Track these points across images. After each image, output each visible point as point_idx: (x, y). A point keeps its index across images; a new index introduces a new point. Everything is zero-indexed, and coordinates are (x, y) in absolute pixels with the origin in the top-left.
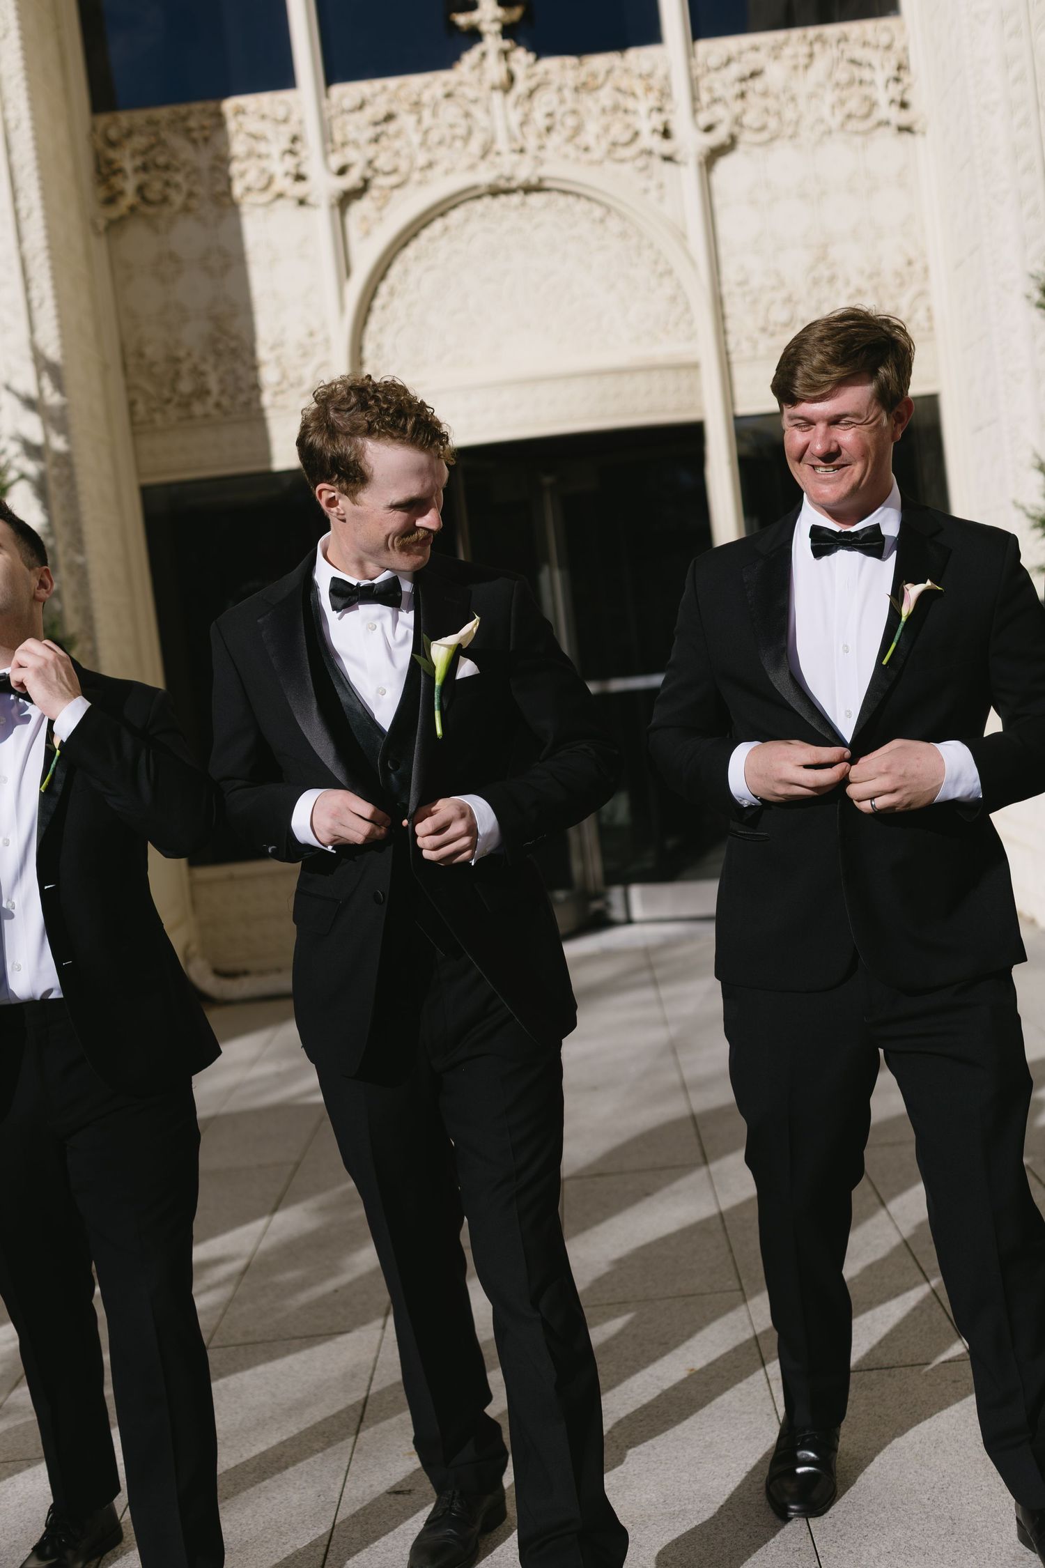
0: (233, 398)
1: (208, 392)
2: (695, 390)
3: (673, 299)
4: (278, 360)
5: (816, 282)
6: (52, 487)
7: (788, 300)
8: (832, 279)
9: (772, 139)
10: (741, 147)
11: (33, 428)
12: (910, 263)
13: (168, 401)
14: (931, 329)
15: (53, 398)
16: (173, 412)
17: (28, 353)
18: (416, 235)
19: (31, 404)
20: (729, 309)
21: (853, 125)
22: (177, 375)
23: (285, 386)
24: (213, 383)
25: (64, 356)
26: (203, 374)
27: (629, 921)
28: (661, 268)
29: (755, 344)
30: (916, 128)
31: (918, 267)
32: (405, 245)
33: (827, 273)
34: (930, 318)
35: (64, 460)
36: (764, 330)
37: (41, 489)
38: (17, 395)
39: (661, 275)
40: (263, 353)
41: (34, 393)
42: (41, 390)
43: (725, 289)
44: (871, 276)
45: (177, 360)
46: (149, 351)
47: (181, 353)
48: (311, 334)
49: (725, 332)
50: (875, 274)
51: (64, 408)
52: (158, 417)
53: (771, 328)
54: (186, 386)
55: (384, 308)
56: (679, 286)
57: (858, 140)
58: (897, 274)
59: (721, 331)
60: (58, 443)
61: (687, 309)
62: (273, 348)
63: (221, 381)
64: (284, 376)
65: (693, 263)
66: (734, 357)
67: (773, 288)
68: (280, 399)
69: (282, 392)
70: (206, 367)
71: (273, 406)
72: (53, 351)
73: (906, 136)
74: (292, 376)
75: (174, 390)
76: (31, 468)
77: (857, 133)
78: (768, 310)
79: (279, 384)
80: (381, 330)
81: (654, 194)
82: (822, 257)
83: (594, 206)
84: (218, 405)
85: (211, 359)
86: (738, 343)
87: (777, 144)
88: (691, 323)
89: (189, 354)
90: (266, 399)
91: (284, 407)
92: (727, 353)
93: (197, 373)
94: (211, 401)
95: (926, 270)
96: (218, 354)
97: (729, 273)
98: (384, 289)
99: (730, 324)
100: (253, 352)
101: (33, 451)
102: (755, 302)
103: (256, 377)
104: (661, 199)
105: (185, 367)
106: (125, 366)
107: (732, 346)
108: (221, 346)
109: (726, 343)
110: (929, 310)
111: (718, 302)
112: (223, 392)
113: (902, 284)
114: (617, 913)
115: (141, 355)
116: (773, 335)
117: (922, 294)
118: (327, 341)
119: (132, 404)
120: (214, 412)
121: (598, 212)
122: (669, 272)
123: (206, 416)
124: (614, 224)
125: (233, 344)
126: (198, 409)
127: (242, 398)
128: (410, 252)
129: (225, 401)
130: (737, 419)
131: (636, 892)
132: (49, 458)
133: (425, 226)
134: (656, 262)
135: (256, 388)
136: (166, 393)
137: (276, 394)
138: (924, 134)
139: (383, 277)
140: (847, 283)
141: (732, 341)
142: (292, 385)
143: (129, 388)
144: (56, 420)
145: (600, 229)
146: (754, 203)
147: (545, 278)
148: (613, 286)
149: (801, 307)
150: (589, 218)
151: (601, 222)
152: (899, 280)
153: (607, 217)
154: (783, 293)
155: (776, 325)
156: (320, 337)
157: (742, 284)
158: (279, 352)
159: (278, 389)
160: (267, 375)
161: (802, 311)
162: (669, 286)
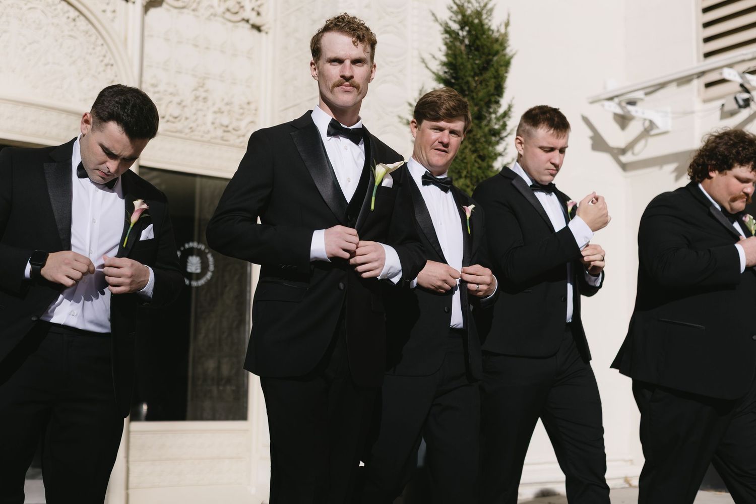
5: (197, 98)
7: (180, 103)
8: (205, 100)
9: (183, 8)
10: (164, 5)
12: (248, 103)
21: (228, 15)
28: (106, 61)
30: (262, 28)
31: (253, 106)
33: (203, 95)
44: (227, 104)
53: (167, 117)
57: (230, 25)
58: (241, 107)
67: (172, 94)
73: (255, 32)
77: (230, 21)
78: (167, 106)
81: (109, 14)
82: (202, 85)
83: (70, 8)
87: (185, 11)
104: (113, 20)
113: (242, 114)
121: (73, 13)
124: (82, 24)
134: (105, 56)
138: (267, 33)
140: (214, 104)
145: (73, 24)
146: (167, 40)
147: (30, 44)
148: (74, 62)
149: (186, 109)
150: (67, 15)
151: (74, 20)
152: (241, 111)
153: (77, 19)
154: (176, 99)
155: (171, 115)
157: (153, 86)
161: (187, 113)
162: (110, 74)
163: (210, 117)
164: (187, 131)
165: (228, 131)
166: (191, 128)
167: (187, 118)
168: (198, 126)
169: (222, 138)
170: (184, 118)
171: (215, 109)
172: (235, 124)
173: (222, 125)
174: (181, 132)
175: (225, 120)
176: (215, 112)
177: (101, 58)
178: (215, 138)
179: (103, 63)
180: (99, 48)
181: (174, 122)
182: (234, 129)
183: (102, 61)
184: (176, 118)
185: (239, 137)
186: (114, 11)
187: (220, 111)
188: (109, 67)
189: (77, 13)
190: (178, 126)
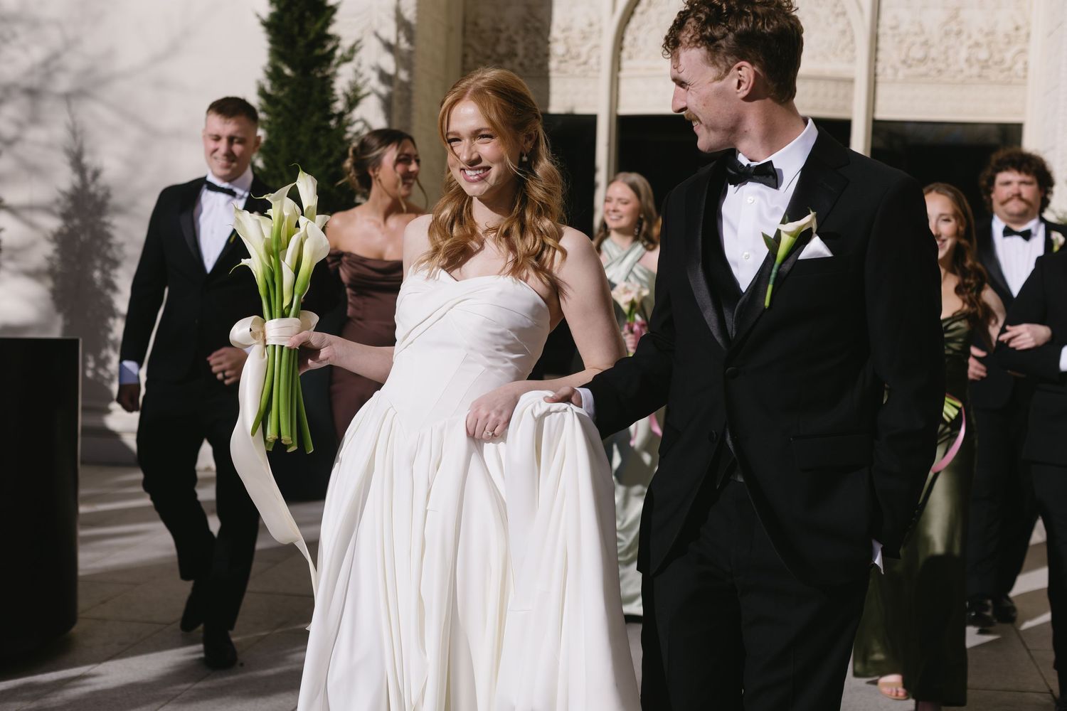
0: (532, 60)
1: (516, 55)
2: (848, 98)
3: (843, 33)
4: (566, 39)
5: (947, 34)
6: (395, 103)
7: (925, 43)
8: (959, 33)
11: (388, 63)
12: (1017, 29)
13: (489, 57)
14: (1025, 77)
15: (404, 45)
17: (392, 13)
19: (389, 47)
20: (882, 44)
22: (498, 40)
23: (567, 57)
24: (520, 49)
25: (418, 18)
26: (515, 42)
28: (839, 10)
29: (896, 70)
31: (1023, 32)
33: (956, 28)
34: (1026, 69)
35: (406, 87)
36: (904, 62)
37: (387, 105)
38: (381, 39)
39: (838, 15)
40: (555, 33)
41: (393, 40)
42: (398, 39)
43: (881, 30)
44: (987, 34)
45: (499, 31)
46: (481, 22)
47: (502, 26)
48: (591, 25)
49: (876, 60)
50: (991, 33)
51: (410, 52)
53: (909, 62)
54: (502, 49)
55: (642, 13)
56: (849, 24)
58: (1007, 35)
59: (873, 60)
60: (403, 75)
61: (852, 41)
62: (564, 31)
63: (526, 49)
64: (568, 51)
65: (861, 10)
66: (880, 79)
67: (916, 34)
68: (563, 65)
69: (566, 61)
70: (517, 38)
71: (558, 70)
72: (410, 14)
74: (574, 51)
75: (494, 50)
76: (383, 90)
78: (909, 49)
79: (563, 56)
80: (638, 28)
82: (955, 16)
84: (521, 65)
85: (522, 33)
86: (884, 69)
88: (853, 51)
89: (508, 28)
90: (553, 64)
91: (565, 72)
92: (875, 75)
93: (511, 41)
94: (517, 61)
95: (1028, 35)
96: (527, 30)
97: (886, 19)
99: (881, 55)
100: (548, 31)
101: (385, 78)
102: (901, 42)
103: (549, 49)
105: (504, 36)
106: (464, 31)
107: (879, 70)
108: (529, 25)
109: (875, 68)
110: (1026, 63)
111: (875, 38)
112: (526, 56)
113: (1009, 43)
115: (476, 24)
116: (910, 66)
117: (1022, 51)
118: (600, 31)
119: (465, 56)
120: (518, 69)
122: (844, 14)
125: (538, 24)
127: (538, 62)
129: (526, 62)
130: (874, 121)
132: (396, 84)
134: (835, 5)
135: (547, 55)
136: (489, 52)
137: (561, 62)
140: (969, 37)
141: (880, 66)
142: (572, 58)
143: (466, 45)
144: (404, 60)
149: (933, 49)
152: (1007, 40)
154: (922, 39)
155: (914, 59)
156: (596, 28)
157: (893, 28)
158: (566, 34)
159: (562, 59)
160: (557, 49)
161: (934, 53)
162: (841, 24)
163: (964, 54)
164: (935, 73)
165: (988, 67)
166: (939, 70)
167: (933, 60)
168: (948, 66)
169: (980, 76)
170: (930, 60)
171: (971, 42)
172: (997, 57)
173: (978, 61)
174: (926, 75)
175: (983, 54)
176: (970, 47)
177: (832, 9)
178: (971, 77)
179: (834, 14)
181: (918, 66)
182: (996, 63)
183: (832, 11)
184: (920, 61)
185: (1002, 71)
187: (977, 45)
188: (842, 16)
190: (923, 69)
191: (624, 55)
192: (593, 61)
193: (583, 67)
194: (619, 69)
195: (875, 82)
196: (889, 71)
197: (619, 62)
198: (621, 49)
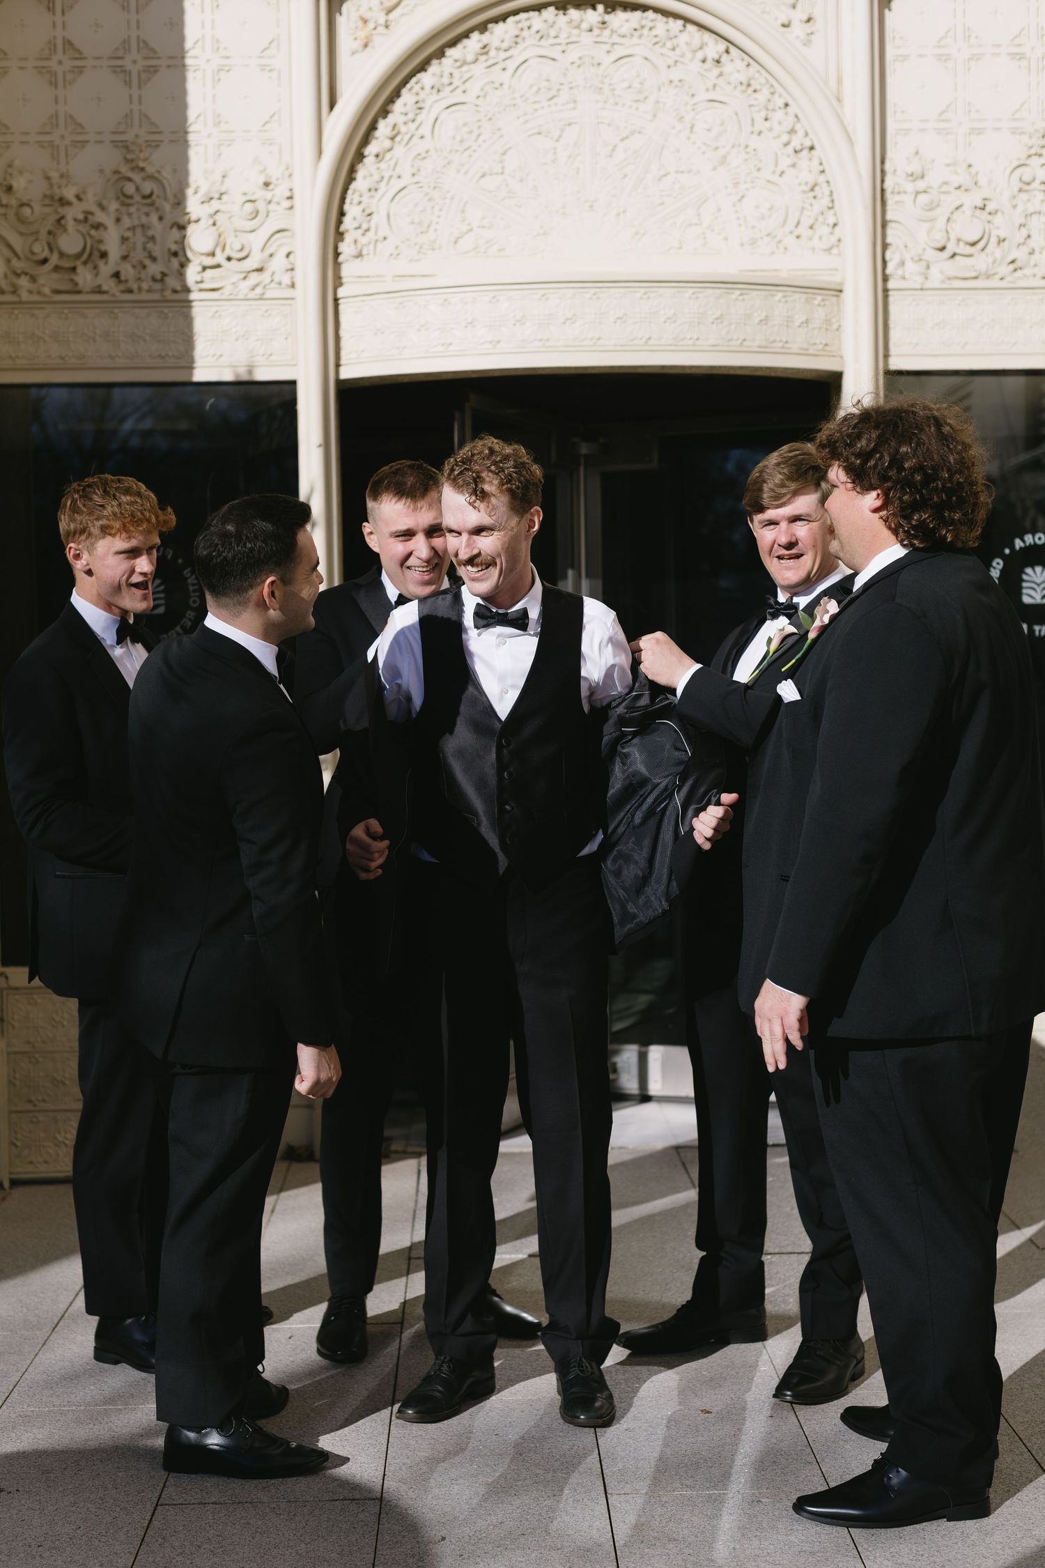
0: (139, 267)
1: (104, 255)
2: (832, 326)
3: (812, 188)
4: (215, 219)
5: (1025, 186)
7: (982, 208)
13: (42, 262)
16: (48, 280)
18: (440, 54)
20: (894, 212)
22: (60, 224)
23: (220, 258)
24: (112, 245)
26: (98, 226)
27: (645, 1098)
28: (796, 142)
29: (926, 265)
32: (422, 67)
36: (941, 249)
40: (194, 205)
43: (891, 182)
45: (63, 202)
46: (19, 183)
47: (69, 194)
48: (267, 185)
49: (884, 246)
52: (24, 282)
53: (951, 247)
54: (70, 242)
55: (380, 157)
56: (822, 170)
59: (881, 246)
61: (831, 205)
62: (209, 200)
63: (125, 240)
64: (220, 243)
65: (849, 141)
66: (893, 284)
67: (961, 188)
68: (211, 277)
69: (215, 267)
70: (104, 218)
71: (202, 286)
74: (233, 243)
75: (52, 245)
78: (950, 222)
79: (211, 254)
80: (374, 188)
81: (798, 30)
83: (707, 37)
84: (117, 275)
85: (114, 206)
86: (902, 263)
88: (834, 226)
89: (80, 196)
90: (192, 274)
91: (218, 289)
92: (885, 279)
93: (90, 225)
94: (106, 269)
96: (125, 200)
97: (898, 160)
98: (384, 127)
99: (893, 236)
100: (180, 201)
102: (932, 207)
103: (182, 241)
104: (808, 40)
105: (73, 213)
107: (893, 266)
108: (130, 188)
109: (884, 263)
111: (880, 198)
112: (125, 258)
114: (629, 1083)
116: (954, 257)
118: (290, 197)
120: (109, 285)
121: (714, 48)
122: (810, 148)
123: (98, 290)
124: (735, 67)
125: (147, 187)
126: (84, 277)
127: (154, 269)
128: (426, 78)
129: (128, 271)
130: (888, 373)
131: (656, 1053)
133: (453, 43)
134: (792, 131)
135: (179, 256)
136: (40, 250)
137: (208, 268)
139: (384, 112)
141: (893, 257)
142: (232, 259)
145: (716, 71)
146: (944, 58)
147: (622, 140)
148: (724, 160)
149: (998, 220)
150: (700, 55)
151: (718, 62)
153: (724, 58)
154: (975, 199)
155: (960, 242)
156: (280, 191)
157: (912, 176)
158: (215, 205)
159: (209, 261)
160: (198, 240)
161: (1001, 227)
162: (807, 170)
164: (1004, 270)
166: (1013, 262)
167: (1001, 241)
168: (1032, 253)
170: (994, 240)
174: (988, 277)
177: (785, 138)
179: (790, 149)
180: (779, 115)
181: (970, 256)
183: (786, 145)
184: (973, 244)
186: (809, 20)
188: (805, 152)
189: (722, 46)
190: (981, 262)
191: (346, 248)
192: (278, 263)
193: (254, 278)
194: (338, 282)
195: (886, 290)
196: (911, 267)
197: (337, 265)
198: (340, 236)
